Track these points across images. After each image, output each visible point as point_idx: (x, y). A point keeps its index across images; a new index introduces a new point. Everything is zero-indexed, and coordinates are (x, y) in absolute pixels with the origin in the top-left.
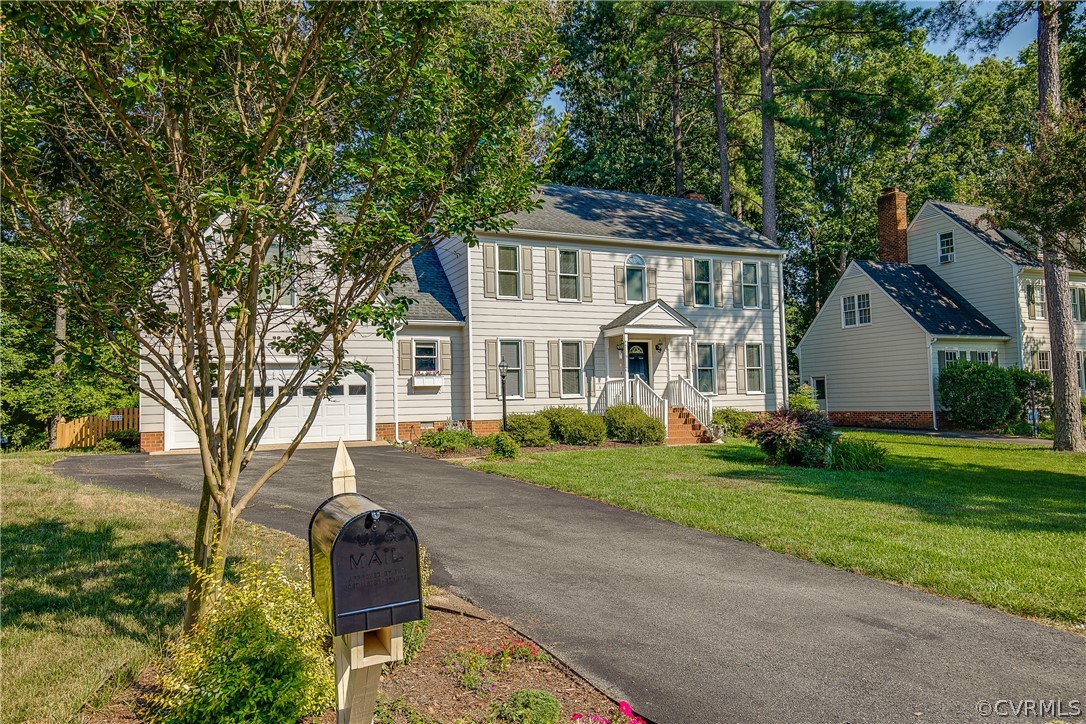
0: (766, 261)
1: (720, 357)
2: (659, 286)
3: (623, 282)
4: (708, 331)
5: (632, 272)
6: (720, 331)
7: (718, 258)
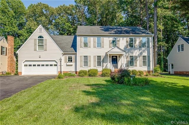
0: (148, 37)
1: (135, 58)
2: (120, 44)
3: (111, 43)
4: (132, 53)
5: (113, 41)
6: (136, 53)
7: (135, 37)
